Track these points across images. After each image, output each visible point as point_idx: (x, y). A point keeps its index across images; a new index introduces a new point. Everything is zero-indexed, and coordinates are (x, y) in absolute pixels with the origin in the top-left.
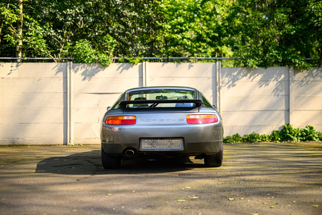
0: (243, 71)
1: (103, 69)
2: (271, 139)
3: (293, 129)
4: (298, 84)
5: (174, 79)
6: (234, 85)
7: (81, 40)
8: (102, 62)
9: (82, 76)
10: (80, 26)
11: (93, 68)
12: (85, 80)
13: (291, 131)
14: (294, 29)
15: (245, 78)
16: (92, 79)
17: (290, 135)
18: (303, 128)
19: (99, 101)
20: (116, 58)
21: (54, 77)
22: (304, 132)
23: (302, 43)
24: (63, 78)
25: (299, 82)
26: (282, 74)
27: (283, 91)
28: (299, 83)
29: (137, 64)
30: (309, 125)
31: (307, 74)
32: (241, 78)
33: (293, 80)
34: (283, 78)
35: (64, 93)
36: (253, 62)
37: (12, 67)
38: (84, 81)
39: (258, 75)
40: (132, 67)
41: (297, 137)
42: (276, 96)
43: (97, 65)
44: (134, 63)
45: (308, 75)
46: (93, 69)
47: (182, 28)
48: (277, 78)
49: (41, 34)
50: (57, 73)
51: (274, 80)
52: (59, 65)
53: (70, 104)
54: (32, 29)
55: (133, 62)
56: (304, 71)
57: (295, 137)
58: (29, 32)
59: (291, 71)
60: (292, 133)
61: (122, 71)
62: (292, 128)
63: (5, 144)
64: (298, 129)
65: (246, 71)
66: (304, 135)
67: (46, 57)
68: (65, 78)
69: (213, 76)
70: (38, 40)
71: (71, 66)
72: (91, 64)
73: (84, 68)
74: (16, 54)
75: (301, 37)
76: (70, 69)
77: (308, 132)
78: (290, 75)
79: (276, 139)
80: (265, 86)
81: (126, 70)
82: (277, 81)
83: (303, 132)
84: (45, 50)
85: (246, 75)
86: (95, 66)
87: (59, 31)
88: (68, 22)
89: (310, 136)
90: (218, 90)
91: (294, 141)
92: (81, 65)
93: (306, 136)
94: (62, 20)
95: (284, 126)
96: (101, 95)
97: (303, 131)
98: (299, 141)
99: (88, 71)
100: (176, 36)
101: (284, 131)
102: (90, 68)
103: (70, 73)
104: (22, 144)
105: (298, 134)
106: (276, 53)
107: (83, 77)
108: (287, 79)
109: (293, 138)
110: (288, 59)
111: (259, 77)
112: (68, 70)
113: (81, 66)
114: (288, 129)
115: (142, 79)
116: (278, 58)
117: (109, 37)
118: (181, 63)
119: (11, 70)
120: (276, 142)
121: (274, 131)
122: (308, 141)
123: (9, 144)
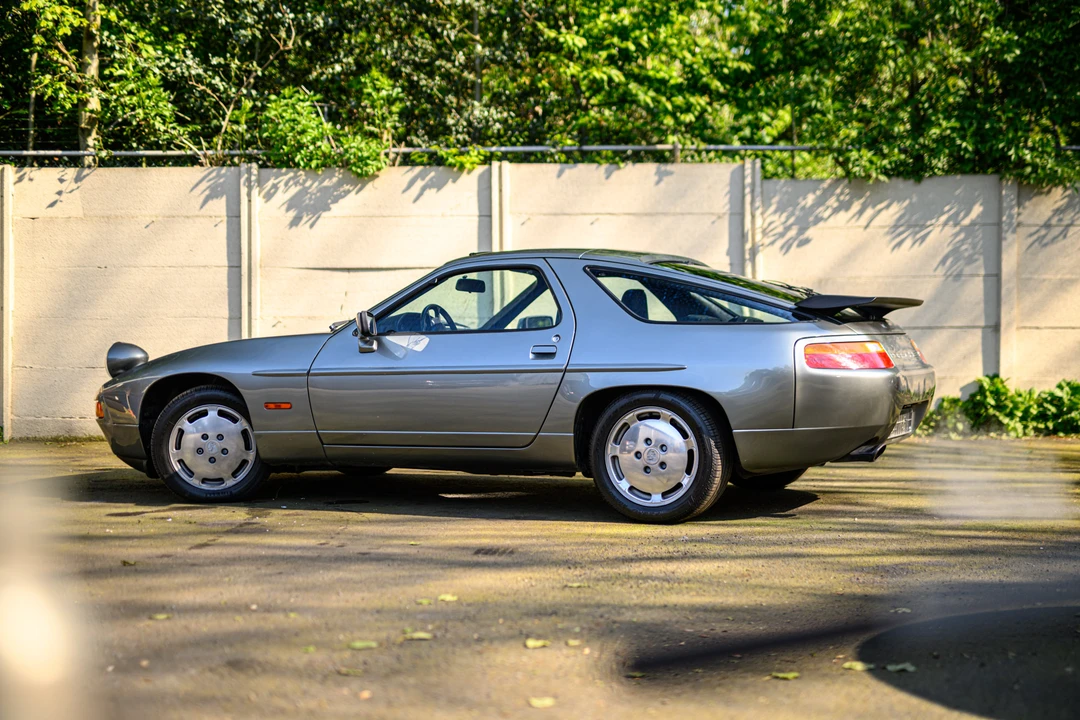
0: (838, 191)
1: (359, 185)
2: (932, 427)
3: (1009, 394)
4: (1031, 235)
5: (597, 219)
6: (807, 241)
7: (286, 92)
8: (354, 164)
9: (288, 210)
10: (285, 44)
11: (326, 183)
12: (297, 225)
13: (1003, 398)
14: (1019, 45)
15: (843, 216)
16: (320, 220)
17: (997, 414)
18: (1047, 391)
19: (346, 294)
20: (403, 149)
21: (197, 216)
22: (1051, 402)
23: (1046, 90)
24: (228, 216)
25: (1034, 229)
26: (974, 204)
27: (976, 260)
28: (1037, 231)
29: (474, 168)
30: (1068, 380)
31: (1066, 200)
32: (829, 216)
33: (1015, 221)
34: (978, 216)
35: (230, 267)
36: (871, 162)
37: (61, 181)
38: (294, 228)
39: (888, 207)
40: (454, 181)
41: (1023, 419)
42: (950, 278)
43: (338, 175)
44: (462, 167)
45: (1069, 206)
46: (326, 188)
47: (623, 45)
48: (957, 214)
49: (157, 71)
50: (205, 202)
51: (945, 224)
52: (214, 174)
53: (250, 304)
54: (123, 57)
55: (458, 165)
56: (1054, 189)
57: (1018, 419)
58: (116, 65)
59: (1008, 191)
60: (1006, 407)
61: (421, 194)
62: (1008, 390)
63: (42, 435)
64: (1030, 393)
65: (847, 191)
66: (1049, 413)
67: (172, 149)
68: (234, 217)
69: (731, 209)
70: (144, 91)
71: (253, 178)
72: (320, 172)
73: (296, 184)
74: (81, 138)
75: (1045, 69)
76: (250, 188)
77: (1063, 403)
78: (1005, 205)
79: (950, 426)
80: (914, 243)
81: (434, 190)
82: (956, 225)
83: (1046, 405)
84: (171, 125)
85: (844, 206)
86: (331, 178)
87: (215, 61)
88: (245, 29)
89: (1069, 416)
90: (747, 256)
91: (1013, 434)
92: (287, 175)
93: (1055, 417)
94: (227, 23)
95: (980, 381)
96: (352, 274)
97: (1049, 399)
98: (1032, 433)
99: (308, 193)
100: (605, 73)
101: (978, 398)
102: (316, 184)
103: (250, 201)
104: (95, 436)
105: (1026, 412)
106: (953, 129)
107: (292, 214)
108: (993, 219)
109: (1008, 425)
110: (995, 148)
111: (891, 213)
112: (244, 190)
113: (286, 178)
114: (991, 392)
115: (487, 219)
116: (961, 145)
117: (378, 80)
118: (622, 165)
119: (60, 193)
120: (949, 438)
121: (943, 400)
122: (1061, 434)
123: (54, 434)
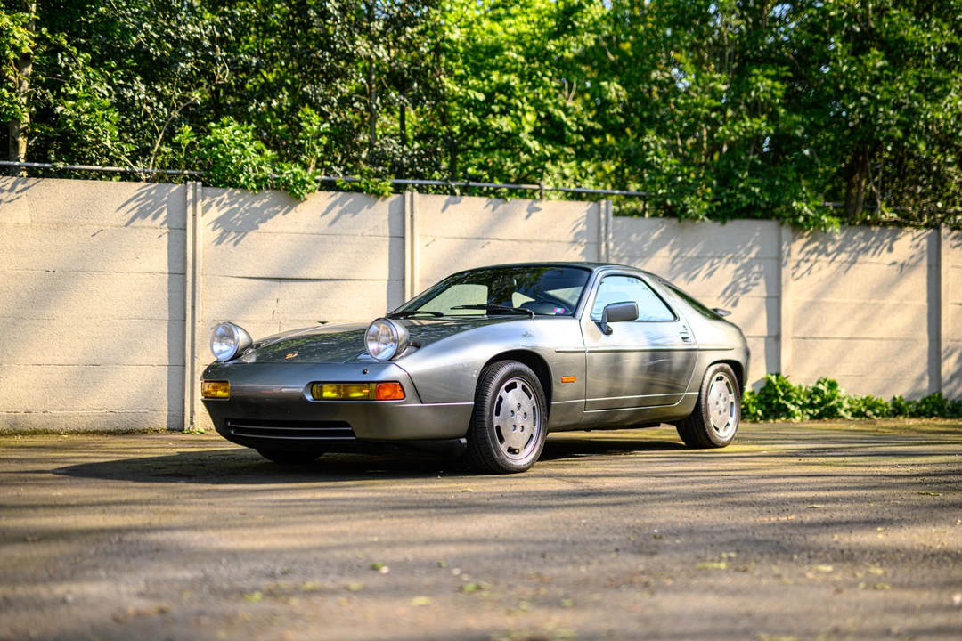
1: (289, 207)
3: (791, 388)
5: (489, 244)
7: (225, 120)
11: (257, 204)
13: (788, 391)
17: (785, 403)
18: (811, 385)
19: (277, 301)
20: (323, 177)
21: (143, 227)
22: (816, 394)
24: (172, 229)
29: (388, 197)
30: (824, 377)
35: (174, 274)
36: (698, 206)
40: (369, 208)
41: (801, 407)
44: (380, 194)
46: (256, 208)
49: (106, 93)
53: (193, 308)
55: (378, 192)
57: (798, 407)
58: (68, 85)
61: (338, 218)
62: (789, 385)
66: (815, 402)
68: (179, 229)
69: (590, 238)
70: (99, 110)
71: (198, 194)
72: (254, 194)
76: (195, 204)
77: (825, 395)
78: (785, 244)
81: (350, 215)
83: (813, 396)
84: (115, 144)
86: (261, 200)
89: (830, 404)
92: (225, 195)
93: (820, 405)
95: (768, 378)
96: (283, 283)
97: (813, 392)
98: (807, 417)
99: (237, 213)
101: (769, 390)
102: (249, 203)
103: (195, 215)
104: (40, 429)
108: (774, 254)
109: (793, 411)
112: (190, 206)
114: (780, 386)
115: (401, 239)
118: (508, 199)
